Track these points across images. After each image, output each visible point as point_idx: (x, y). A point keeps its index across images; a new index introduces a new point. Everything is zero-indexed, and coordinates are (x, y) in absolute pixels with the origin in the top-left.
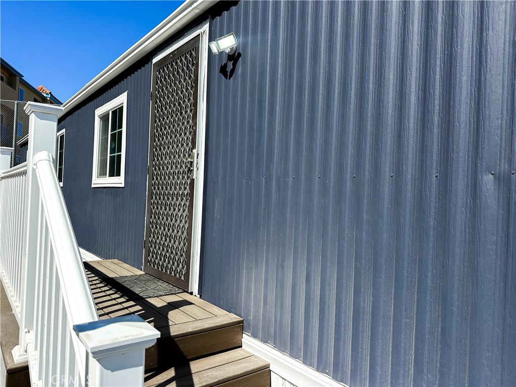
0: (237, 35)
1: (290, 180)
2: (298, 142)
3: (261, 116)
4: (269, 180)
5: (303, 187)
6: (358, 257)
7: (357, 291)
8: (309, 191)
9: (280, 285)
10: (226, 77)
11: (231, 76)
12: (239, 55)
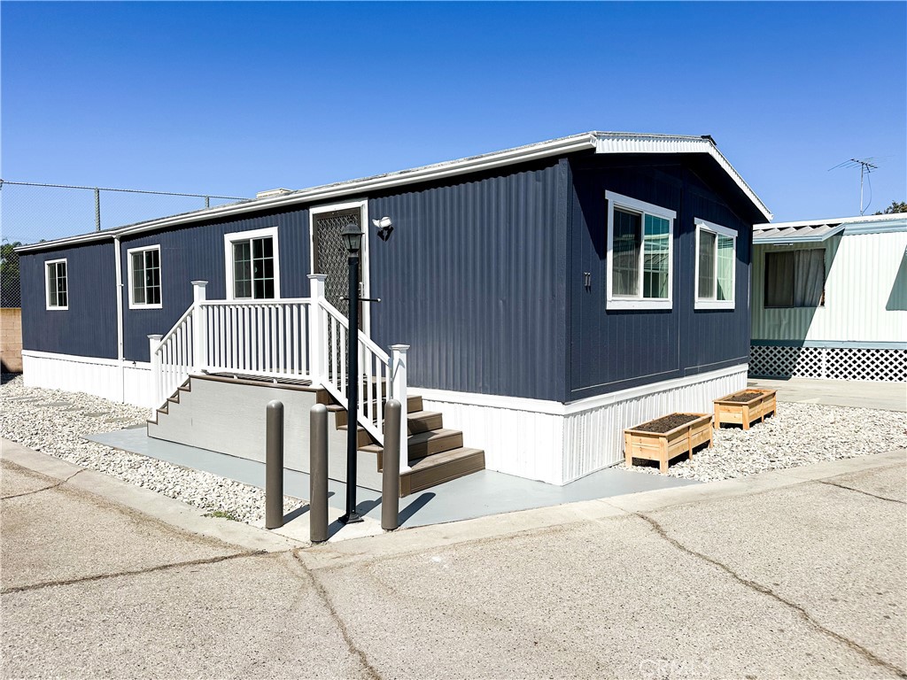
0: (389, 216)
1: (428, 302)
2: (431, 283)
3: (409, 267)
4: (416, 302)
5: (435, 305)
6: (461, 336)
7: (461, 350)
8: (438, 308)
9: (425, 356)
10: (383, 239)
11: (387, 239)
12: (392, 229)
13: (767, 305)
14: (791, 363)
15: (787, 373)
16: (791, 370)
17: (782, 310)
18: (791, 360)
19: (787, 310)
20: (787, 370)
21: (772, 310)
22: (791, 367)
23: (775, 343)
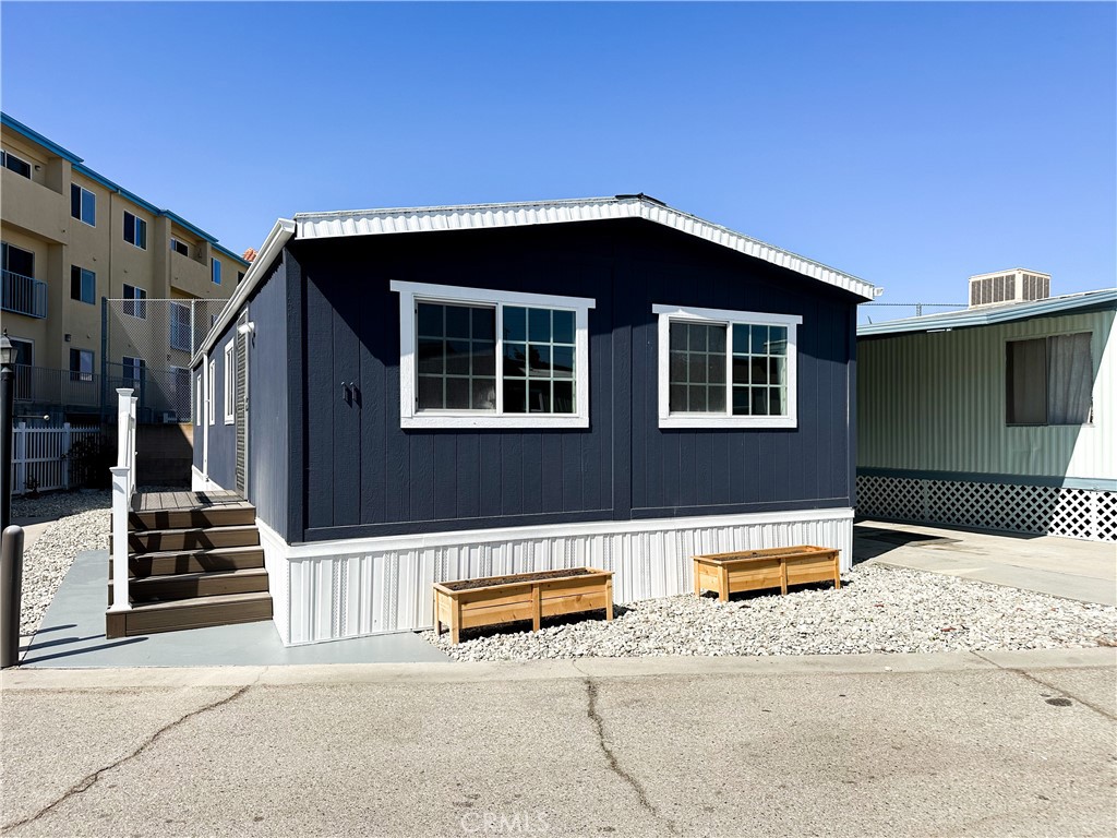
13: (1011, 420)
14: (1045, 512)
15: (1040, 529)
16: (1046, 524)
17: (1032, 429)
18: (1046, 507)
19: (1039, 428)
20: (1040, 523)
21: (1017, 429)
22: (1045, 518)
23: (1024, 481)
